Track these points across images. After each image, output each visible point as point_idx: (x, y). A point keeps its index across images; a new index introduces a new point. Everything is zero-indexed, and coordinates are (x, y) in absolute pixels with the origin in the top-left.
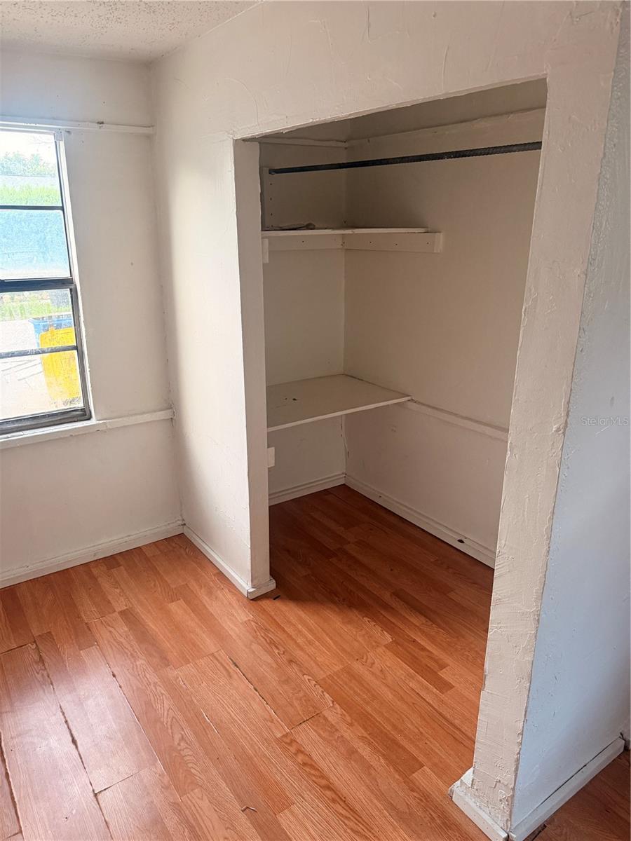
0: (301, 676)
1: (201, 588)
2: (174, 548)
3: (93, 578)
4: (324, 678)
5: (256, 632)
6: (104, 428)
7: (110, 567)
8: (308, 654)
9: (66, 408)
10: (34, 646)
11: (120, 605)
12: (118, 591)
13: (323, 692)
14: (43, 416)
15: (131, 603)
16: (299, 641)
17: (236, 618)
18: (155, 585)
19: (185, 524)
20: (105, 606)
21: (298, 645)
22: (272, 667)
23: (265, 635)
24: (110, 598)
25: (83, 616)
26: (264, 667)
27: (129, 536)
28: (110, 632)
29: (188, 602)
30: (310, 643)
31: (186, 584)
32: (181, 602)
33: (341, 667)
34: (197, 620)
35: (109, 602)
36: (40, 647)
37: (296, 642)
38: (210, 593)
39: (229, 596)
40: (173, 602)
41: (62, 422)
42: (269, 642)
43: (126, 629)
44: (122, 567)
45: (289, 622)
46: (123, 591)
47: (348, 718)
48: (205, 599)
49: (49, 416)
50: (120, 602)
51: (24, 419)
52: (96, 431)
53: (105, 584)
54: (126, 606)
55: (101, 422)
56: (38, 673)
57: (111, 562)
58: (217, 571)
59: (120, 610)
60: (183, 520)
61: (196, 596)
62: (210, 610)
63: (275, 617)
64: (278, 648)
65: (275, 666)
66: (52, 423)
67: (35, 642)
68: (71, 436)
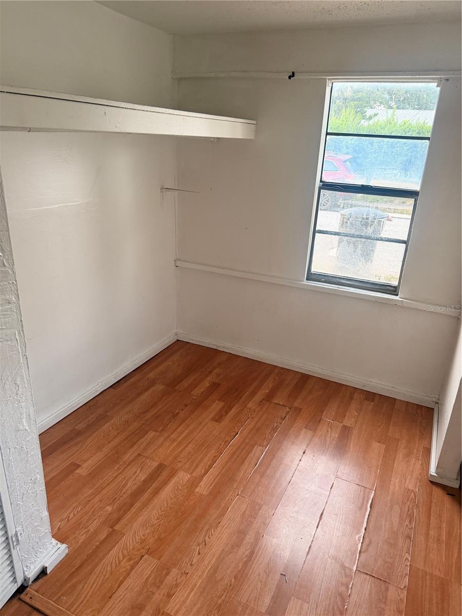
0: (404, 552)
1: (405, 448)
2: (417, 413)
3: (351, 398)
4: (418, 569)
5: (408, 500)
6: (400, 305)
7: (366, 399)
8: (427, 545)
9: (386, 282)
10: (288, 410)
11: (348, 422)
12: (356, 414)
13: (406, 574)
14: (367, 283)
15: (355, 426)
16: (432, 533)
17: (405, 483)
18: (380, 426)
19: (438, 403)
20: (340, 416)
21: (427, 534)
22: (392, 528)
23: (413, 508)
24: (348, 414)
25: (324, 413)
26: (387, 523)
27: (393, 387)
28: (328, 431)
29: (387, 450)
30: (438, 540)
31: (399, 439)
32: (383, 447)
33: (442, 576)
34: (380, 464)
35: (345, 416)
36: (290, 412)
37: (428, 531)
38: (408, 455)
39: (418, 466)
40: (379, 442)
41: (379, 290)
42: (409, 513)
43: (337, 436)
44: (372, 403)
45: (440, 516)
46: (359, 416)
47: (403, 607)
48: (400, 456)
49: (371, 283)
50: (350, 420)
51: (355, 280)
52: (395, 304)
53: (354, 405)
54: (351, 425)
55: (401, 299)
56: (277, 423)
57: (370, 396)
58: (428, 447)
59: (346, 424)
60: (439, 400)
61: (396, 450)
62: (395, 465)
63: (433, 505)
64: (410, 522)
65: (395, 529)
66: (371, 289)
67: (291, 408)
68: (376, 301)
